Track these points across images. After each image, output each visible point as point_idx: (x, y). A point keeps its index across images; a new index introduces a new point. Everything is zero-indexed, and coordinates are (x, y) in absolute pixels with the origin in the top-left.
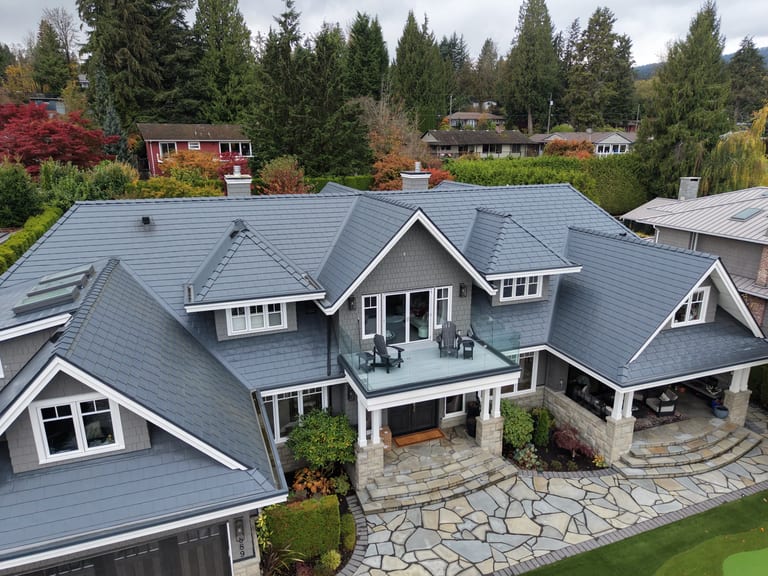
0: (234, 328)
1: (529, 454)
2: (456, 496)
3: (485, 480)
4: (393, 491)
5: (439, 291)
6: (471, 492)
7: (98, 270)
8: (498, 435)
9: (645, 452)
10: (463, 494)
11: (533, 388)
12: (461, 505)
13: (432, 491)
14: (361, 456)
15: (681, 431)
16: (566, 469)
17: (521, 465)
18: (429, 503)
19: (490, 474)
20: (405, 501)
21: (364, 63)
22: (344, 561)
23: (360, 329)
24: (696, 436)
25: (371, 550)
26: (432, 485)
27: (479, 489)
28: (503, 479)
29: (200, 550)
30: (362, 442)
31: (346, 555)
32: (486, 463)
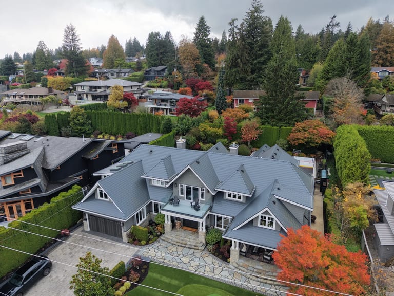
0: (154, 183)
1: (211, 247)
2: (182, 246)
3: (193, 247)
4: (169, 237)
5: (202, 189)
6: (186, 247)
7: (135, 162)
9: (241, 264)
10: (184, 247)
12: (180, 249)
13: (177, 242)
14: (165, 225)
15: (262, 266)
16: (217, 257)
17: (208, 249)
18: (175, 244)
19: (195, 246)
20: (170, 241)
22: (146, 244)
23: (178, 193)
24: (264, 269)
25: (152, 246)
26: (178, 241)
27: (189, 248)
28: (198, 249)
30: (166, 221)
31: (147, 243)
32: (197, 243)
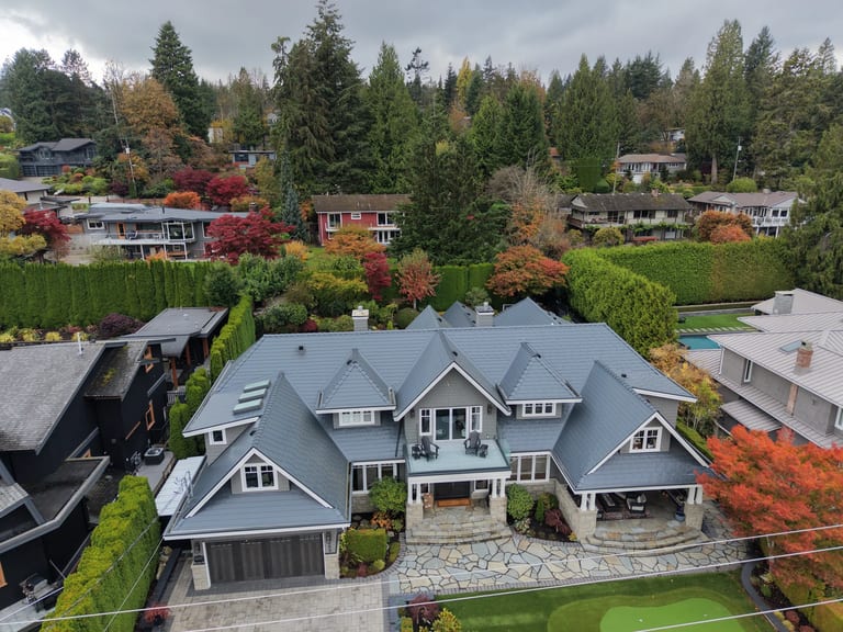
0: (343, 422)
1: (525, 525)
2: (465, 543)
3: (488, 536)
4: (425, 533)
5: (474, 409)
6: (476, 542)
7: (273, 382)
8: (503, 509)
9: (604, 535)
10: (470, 543)
11: (547, 479)
12: (466, 549)
13: (451, 538)
14: (408, 509)
15: (640, 526)
16: (547, 538)
17: (517, 531)
18: (447, 544)
19: (492, 533)
20: (431, 541)
21: (516, 132)
22: (387, 567)
23: (418, 430)
24: (648, 531)
25: (403, 564)
26: (450, 534)
27: (482, 541)
28: (500, 538)
29: (310, 544)
30: (410, 500)
31: (388, 564)
32: (492, 525)
